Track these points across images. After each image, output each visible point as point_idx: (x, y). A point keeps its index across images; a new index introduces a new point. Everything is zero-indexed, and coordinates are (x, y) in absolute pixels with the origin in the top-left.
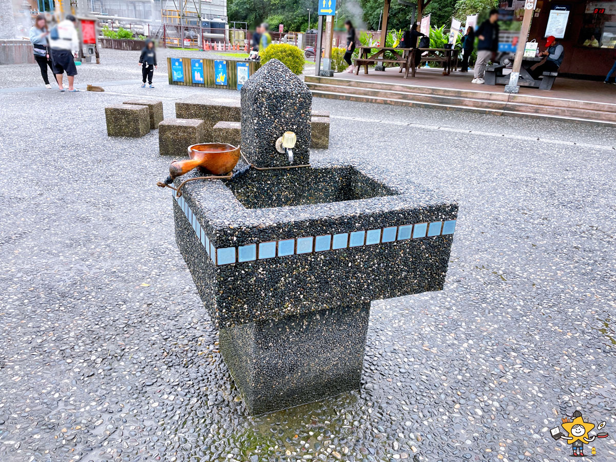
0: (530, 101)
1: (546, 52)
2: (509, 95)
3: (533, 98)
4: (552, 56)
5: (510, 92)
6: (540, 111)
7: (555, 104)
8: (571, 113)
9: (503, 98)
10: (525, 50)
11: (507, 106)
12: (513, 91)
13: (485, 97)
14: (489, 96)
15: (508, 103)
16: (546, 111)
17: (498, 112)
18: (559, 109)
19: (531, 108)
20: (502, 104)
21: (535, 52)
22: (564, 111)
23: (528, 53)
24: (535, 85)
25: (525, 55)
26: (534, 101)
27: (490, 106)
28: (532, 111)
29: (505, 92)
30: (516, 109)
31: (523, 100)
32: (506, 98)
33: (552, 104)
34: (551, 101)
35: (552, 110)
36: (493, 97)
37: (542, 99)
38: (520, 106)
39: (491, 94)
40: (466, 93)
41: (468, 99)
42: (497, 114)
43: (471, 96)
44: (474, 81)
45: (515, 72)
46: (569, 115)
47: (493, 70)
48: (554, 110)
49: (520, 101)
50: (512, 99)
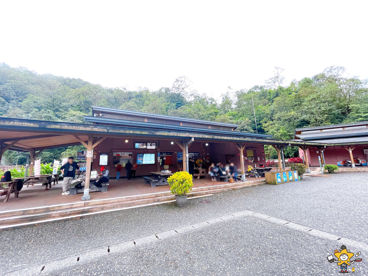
0: (98, 203)
1: (101, 173)
2: (85, 203)
3: (99, 201)
4: (104, 175)
5: (85, 200)
6: (104, 209)
7: (112, 202)
8: (121, 205)
9: (81, 205)
10: (90, 175)
11: (84, 210)
12: (87, 199)
13: (69, 207)
14: (71, 206)
15: (84, 208)
16: (108, 207)
17: (78, 217)
18: (114, 205)
19: (99, 208)
20: (80, 210)
21: (96, 176)
22: (117, 205)
23: (93, 176)
24: (99, 190)
25: (91, 177)
26: (100, 203)
27: (72, 213)
28: (100, 209)
29: (82, 200)
30: (90, 210)
31: (94, 203)
32: (83, 205)
33: (110, 202)
34: (109, 200)
35: (111, 206)
36: (73, 206)
37: (104, 201)
38: (92, 208)
39: (72, 205)
40: (53, 208)
41: (55, 212)
42: (77, 218)
43: (58, 209)
44: (63, 194)
45: (86, 188)
46: (120, 206)
47: (74, 187)
48: (112, 206)
49: (92, 204)
50: (87, 204)
